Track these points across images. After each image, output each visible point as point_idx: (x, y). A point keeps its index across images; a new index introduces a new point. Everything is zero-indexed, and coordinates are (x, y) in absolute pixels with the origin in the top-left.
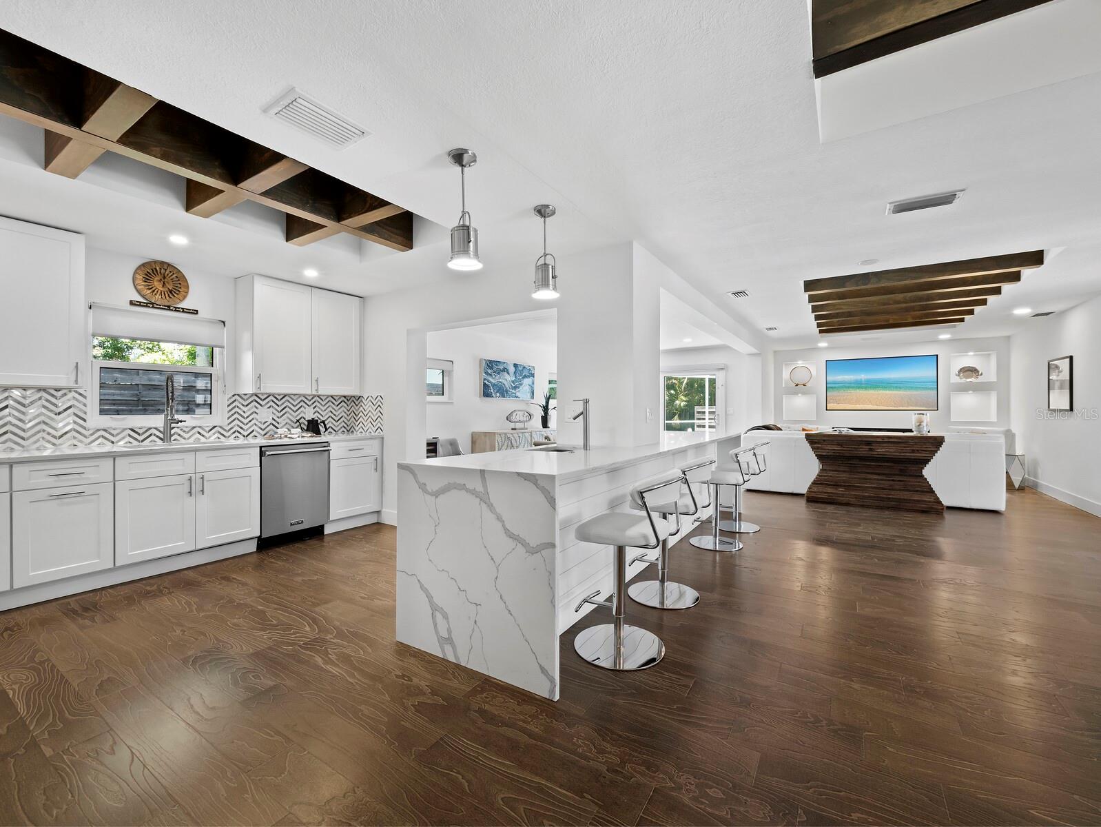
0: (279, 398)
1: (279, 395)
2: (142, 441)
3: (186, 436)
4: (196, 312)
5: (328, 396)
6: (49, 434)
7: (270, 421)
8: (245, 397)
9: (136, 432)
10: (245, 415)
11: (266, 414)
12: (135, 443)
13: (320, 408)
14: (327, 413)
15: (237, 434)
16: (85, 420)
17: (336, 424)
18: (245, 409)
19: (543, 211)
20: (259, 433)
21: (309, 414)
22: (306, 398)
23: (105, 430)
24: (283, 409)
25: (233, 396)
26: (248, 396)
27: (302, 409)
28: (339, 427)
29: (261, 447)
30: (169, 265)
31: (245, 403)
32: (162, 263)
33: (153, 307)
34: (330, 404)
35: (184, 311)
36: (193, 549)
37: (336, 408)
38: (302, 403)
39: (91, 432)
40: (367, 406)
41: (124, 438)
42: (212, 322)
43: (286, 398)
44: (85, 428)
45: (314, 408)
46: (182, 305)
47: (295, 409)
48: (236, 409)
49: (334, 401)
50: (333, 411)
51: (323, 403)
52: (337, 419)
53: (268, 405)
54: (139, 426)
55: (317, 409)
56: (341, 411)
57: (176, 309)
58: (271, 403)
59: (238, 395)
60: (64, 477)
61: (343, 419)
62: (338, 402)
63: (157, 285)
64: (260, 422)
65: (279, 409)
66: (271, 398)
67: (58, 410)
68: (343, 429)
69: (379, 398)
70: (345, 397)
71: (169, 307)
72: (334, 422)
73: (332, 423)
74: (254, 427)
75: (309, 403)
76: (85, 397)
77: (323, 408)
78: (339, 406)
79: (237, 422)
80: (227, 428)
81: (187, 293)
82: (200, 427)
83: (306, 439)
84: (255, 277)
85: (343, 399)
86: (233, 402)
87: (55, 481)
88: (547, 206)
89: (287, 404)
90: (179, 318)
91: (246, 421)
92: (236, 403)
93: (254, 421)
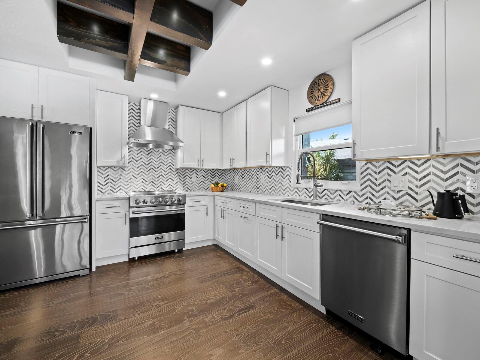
4: (340, 100)
6: (282, 188)
7: (406, 190)
10: (377, 183)
16: (291, 182)
18: (377, 176)
23: (297, 188)
26: (381, 163)
31: (378, 171)
33: (316, 109)
35: (334, 102)
39: (293, 189)
44: (291, 186)
46: (332, 98)
48: (369, 177)
64: (393, 191)
67: (284, 177)
71: (322, 104)
74: (386, 196)
76: (291, 170)
79: (369, 189)
80: (361, 194)
81: (334, 88)
86: (366, 170)
90: (333, 109)
91: (377, 189)
92: (369, 171)
93: (386, 189)
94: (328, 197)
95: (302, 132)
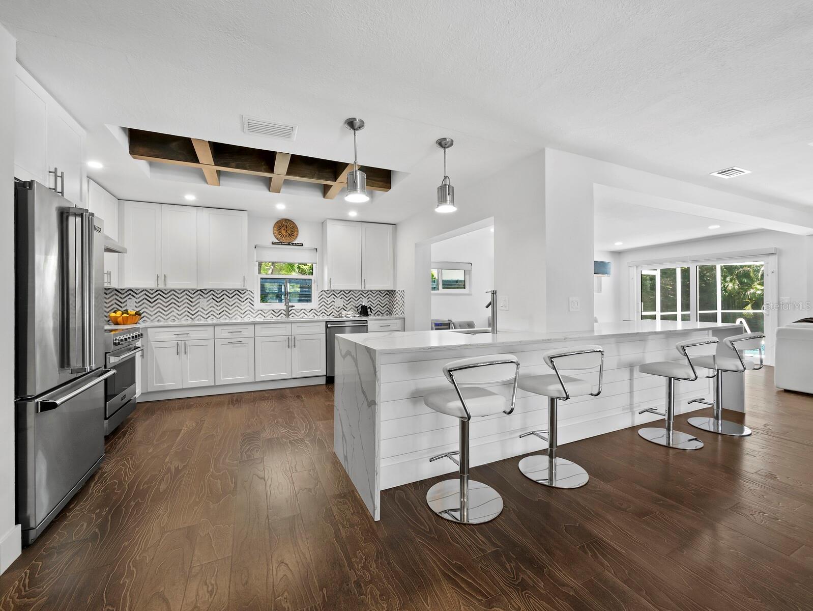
0: (347, 292)
1: (347, 291)
2: (278, 316)
3: (298, 314)
4: (302, 245)
5: (377, 291)
6: (239, 312)
7: (342, 306)
8: (328, 292)
9: (275, 312)
10: (328, 303)
11: (339, 302)
12: (274, 317)
13: (372, 299)
14: (376, 302)
15: (323, 314)
16: (253, 305)
17: (383, 309)
18: (328, 299)
19: (443, 144)
20: (336, 314)
21: (365, 302)
22: (363, 292)
23: (262, 311)
24: (349, 299)
25: (322, 291)
26: (330, 291)
27: (361, 299)
28: (385, 311)
29: (326, 322)
30: (289, 220)
31: (328, 296)
32: (286, 220)
33: (282, 244)
34: (378, 295)
35: (296, 245)
36: (291, 377)
37: (383, 299)
38: (361, 296)
39: (256, 311)
40: (398, 297)
41: (269, 315)
42: (311, 250)
43: (352, 292)
44: (253, 309)
45: (368, 299)
46: (296, 242)
47: (356, 299)
48: (323, 299)
49: (381, 294)
50: (380, 300)
51: (374, 295)
52: (383, 306)
53: (340, 297)
54: (276, 309)
55: (370, 299)
56: (385, 301)
57: (293, 244)
58: (343, 296)
59: (324, 291)
60: (234, 333)
61: (387, 306)
62: (384, 295)
63: (284, 232)
64: (336, 307)
65: (347, 299)
66: (342, 292)
67: (242, 300)
68: (387, 312)
69: (403, 292)
70: (388, 291)
71: (289, 243)
72: (381, 308)
73: (380, 308)
74: (333, 310)
75: (365, 296)
76: (253, 294)
77: (374, 299)
78: (384, 297)
79: (323, 307)
80: (319, 311)
81: (297, 234)
82: (305, 310)
83: (356, 318)
84: (328, 221)
85: (387, 292)
86: (321, 295)
87: (231, 335)
88: (445, 139)
89: (352, 296)
90: (294, 249)
91: (328, 306)
92: (323, 296)
93: (333, 307)
94: (294, 315)
95: (260, 260)
